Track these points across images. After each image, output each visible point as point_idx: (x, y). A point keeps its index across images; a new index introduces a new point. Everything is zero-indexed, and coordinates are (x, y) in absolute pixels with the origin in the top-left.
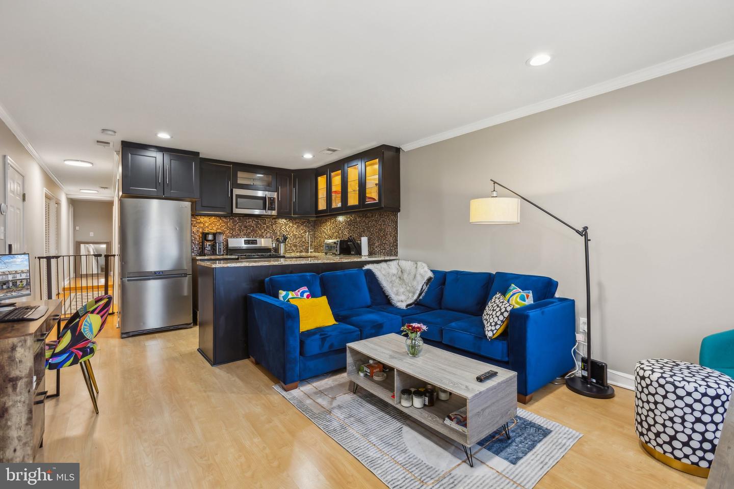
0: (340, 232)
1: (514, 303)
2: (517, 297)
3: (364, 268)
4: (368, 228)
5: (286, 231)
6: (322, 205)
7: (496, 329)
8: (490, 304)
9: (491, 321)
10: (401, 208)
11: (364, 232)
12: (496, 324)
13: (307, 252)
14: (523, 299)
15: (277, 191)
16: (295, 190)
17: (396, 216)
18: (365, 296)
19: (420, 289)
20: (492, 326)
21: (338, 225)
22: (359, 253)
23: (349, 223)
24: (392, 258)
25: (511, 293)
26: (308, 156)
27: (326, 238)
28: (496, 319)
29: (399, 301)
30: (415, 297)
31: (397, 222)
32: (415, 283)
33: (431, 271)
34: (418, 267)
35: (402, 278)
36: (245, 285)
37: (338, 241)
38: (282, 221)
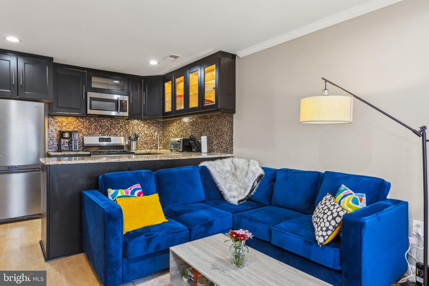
0: (184, 131)
1: (345, 206)
2: (349, 200)
3: (200, 165)
4: (208, 128)
5: (139, 130)
6: (168, 108)
7: (327, 235)
8: (320, 206)
9: (322, 225)
10: (236, 110)
11: (204, 131)
12: (328, 229)
13: (157, 149)
14: (355, 201)
15: (128, 95)
16: (145, 94)
17: (232, 117)
18: (200, 192)
19: (251, 185)
20: (323, 231)
21: (182, 125)
22: (199, 150)
23: (192, 124)
24: (227, 155)
25: (342, 195)
26: (153, 63)
27: (172, 137)
28: (327, 224)
29: (231, 197)
30: (247, 193)
31: (232, 123)
32: (247, 180)
33: (263, 168)
34: (250, 164)
35: (235, 175)
36: (82, 182)
37: (181, 140)
38: (136, 122)
